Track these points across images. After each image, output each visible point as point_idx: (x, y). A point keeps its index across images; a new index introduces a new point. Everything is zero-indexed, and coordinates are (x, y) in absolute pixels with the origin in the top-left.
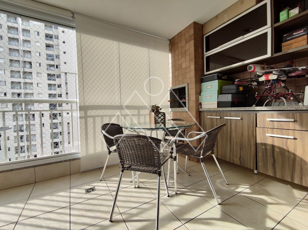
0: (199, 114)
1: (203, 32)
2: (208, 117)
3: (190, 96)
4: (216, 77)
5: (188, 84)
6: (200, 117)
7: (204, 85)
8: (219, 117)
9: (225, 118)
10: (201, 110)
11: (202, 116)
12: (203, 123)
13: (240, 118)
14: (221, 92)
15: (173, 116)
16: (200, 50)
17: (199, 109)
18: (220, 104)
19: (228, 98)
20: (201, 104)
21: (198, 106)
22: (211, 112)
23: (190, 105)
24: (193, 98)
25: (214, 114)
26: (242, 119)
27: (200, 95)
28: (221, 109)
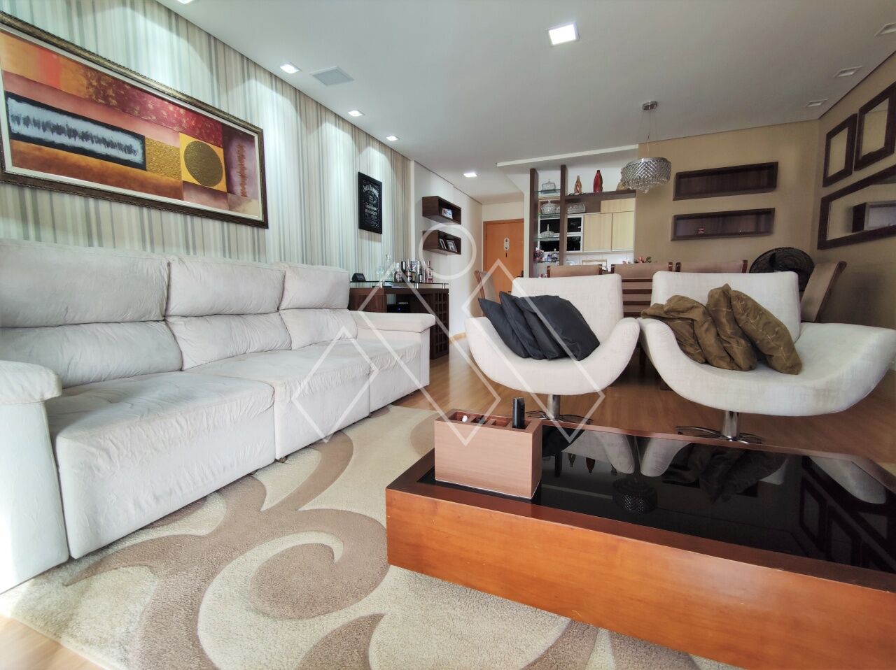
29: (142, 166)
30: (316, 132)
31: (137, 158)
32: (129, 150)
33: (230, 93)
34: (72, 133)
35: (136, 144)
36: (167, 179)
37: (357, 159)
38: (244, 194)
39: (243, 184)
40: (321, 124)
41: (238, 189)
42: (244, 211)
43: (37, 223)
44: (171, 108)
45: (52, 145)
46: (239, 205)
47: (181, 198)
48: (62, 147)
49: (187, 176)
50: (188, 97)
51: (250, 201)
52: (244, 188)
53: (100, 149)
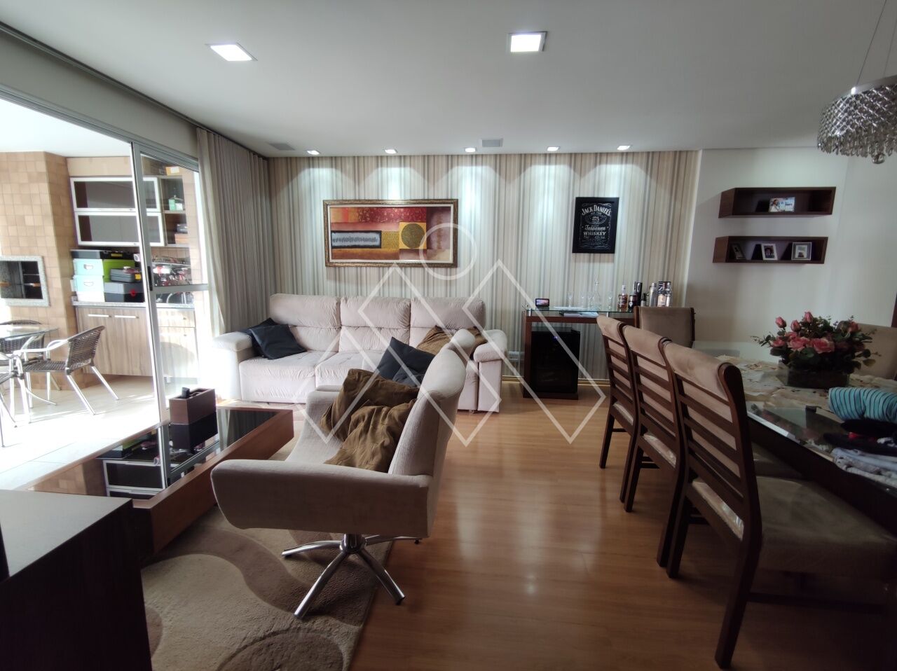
0: (73, 311)
1: (67, 169)
2: (90, 315)
3: (49, 279)
4: (99, 255)
5: (43, 258)
6: (75, 316)
7: (79, 263)
8: (108, 316)
9: (116, 316)
10: (75, 304)
11: (80, 315)
12: (83, 325)
13: (134, 317)
14: (109, 278)
15: (14, 314)
16: (64, 201)
17: (71, 302)
18: (109, 297)
19: (119, 289)
20: (75, 294)
21: (70, 297)
22: (94, 308)
23: (51, 296)
24: (57, 283)
25: (99, 310)
26: (138, 318)
27: (72, 279)
28: (110, 304)
29: (379, 247)
30: (517, 181)
31: (377, 243)
32: (374, 240)
33: (436, 184)
34: (351, 240)
35: (377, 236)
36: (392, 250)
37: (577, 184)
38: (439, 248)
39: (439, 242)
40: (525, 170)
41: (435, 245)
42: (439, 259)
43: (339, 281)
44: (396, 210)
45: (344, 247)
46: (435, 255)
47: (398, 259)
48: (348, 247)
49: (403, 246)
50: (414, 200)
51: (444, 251)
52: (439, 243)
53: (362, 243)
